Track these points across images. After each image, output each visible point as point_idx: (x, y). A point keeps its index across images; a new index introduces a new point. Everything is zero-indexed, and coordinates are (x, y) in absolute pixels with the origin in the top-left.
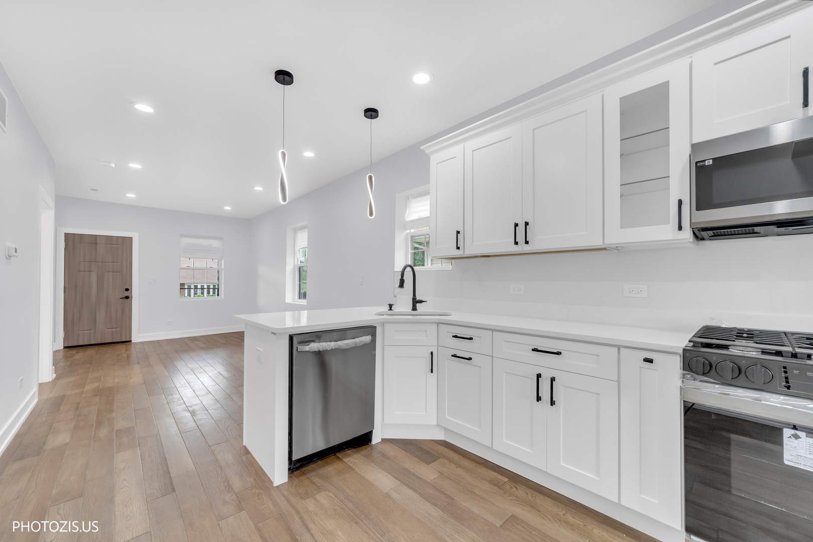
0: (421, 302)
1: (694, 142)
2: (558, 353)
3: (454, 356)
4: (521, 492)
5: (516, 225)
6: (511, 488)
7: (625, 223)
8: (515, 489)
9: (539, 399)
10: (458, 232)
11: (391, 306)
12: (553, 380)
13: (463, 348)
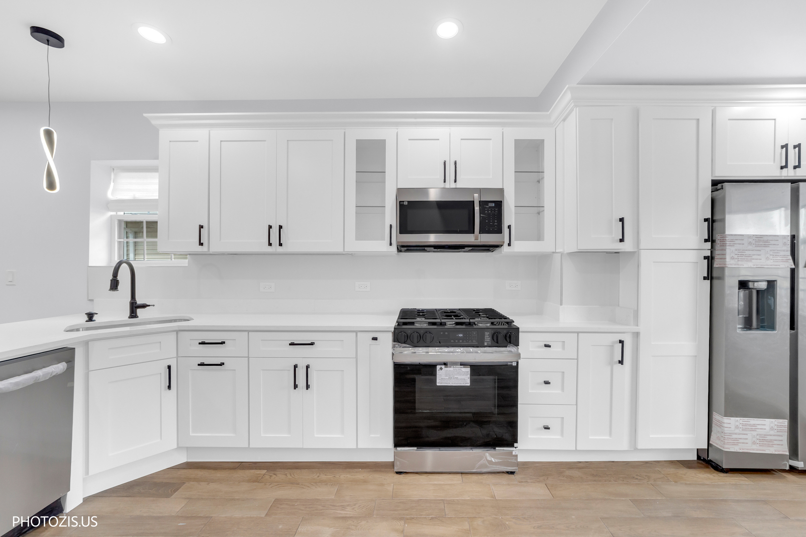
0: (144, 306)
1: (399, 187)
2: (312, 344)
3: (202, 364)
4: (280, 476)
5: (270, 227)
6: (271, 476)
7: (359, 237)
8: (274, 476)
9: (296, 386)
10: (201, 227)
11: (90, 317)
12: (307, 367)
13: (211, 354)
